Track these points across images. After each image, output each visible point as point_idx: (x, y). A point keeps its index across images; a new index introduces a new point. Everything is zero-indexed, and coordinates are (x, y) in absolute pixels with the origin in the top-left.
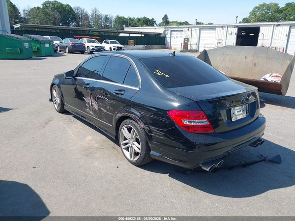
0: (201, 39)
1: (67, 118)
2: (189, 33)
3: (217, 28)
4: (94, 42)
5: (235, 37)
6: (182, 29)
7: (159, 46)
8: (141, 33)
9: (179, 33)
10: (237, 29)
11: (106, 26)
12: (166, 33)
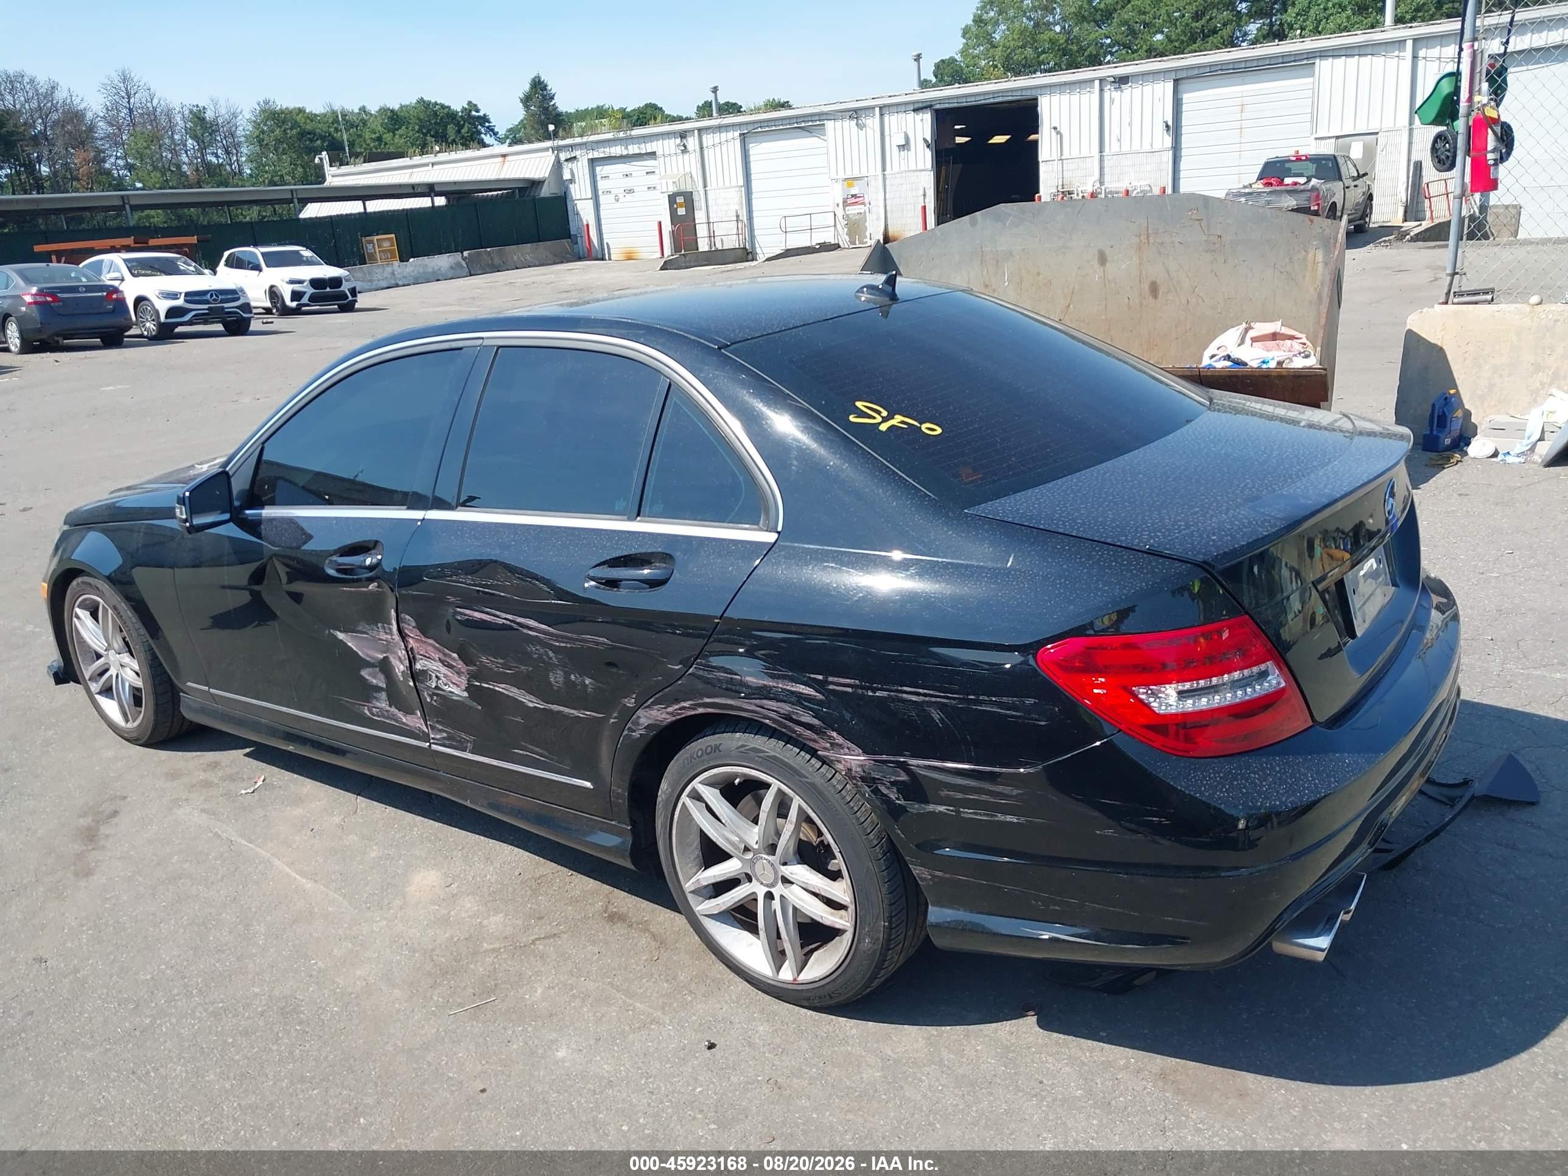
0: (755, 185)
1: (213, 776)
2: (691, 162)
3: (829, 125)
4: (168, 269)
5: (925, 158)
6: (650, 147)
7: (543, 248)
8: (430, 190)
9: (636, 168)
10: (927, 117)
11: (212, 172)
12: (567, 176)
